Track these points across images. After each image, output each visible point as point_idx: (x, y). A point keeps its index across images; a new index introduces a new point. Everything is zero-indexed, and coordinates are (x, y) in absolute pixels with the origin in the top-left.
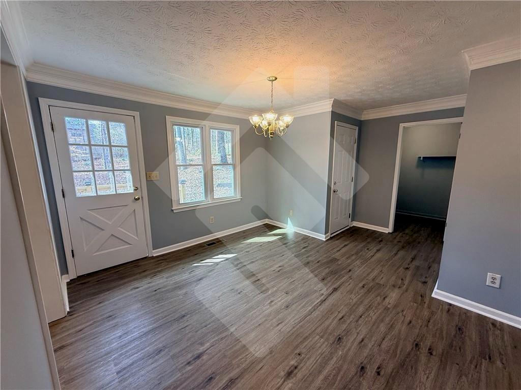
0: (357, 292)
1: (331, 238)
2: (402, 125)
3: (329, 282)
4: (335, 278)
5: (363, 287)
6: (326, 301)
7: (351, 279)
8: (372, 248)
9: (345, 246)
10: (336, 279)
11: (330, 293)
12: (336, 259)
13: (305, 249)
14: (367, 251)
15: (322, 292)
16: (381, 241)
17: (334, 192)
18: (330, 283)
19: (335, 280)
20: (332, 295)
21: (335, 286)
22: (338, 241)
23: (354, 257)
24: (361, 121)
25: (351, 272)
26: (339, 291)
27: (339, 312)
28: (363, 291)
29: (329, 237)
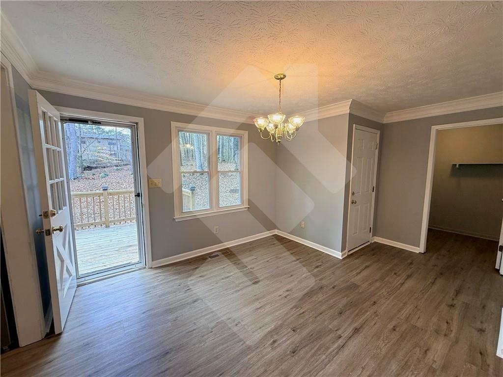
0: (387, 337)
1: (349, 256)
2: (434, 128)
3: (348, 317)
4: (356, 312)
5: (394, 330)
6: (346, 348)
7: (377, 316)
8: (400, 272)
9: (367, 267)
10: (357, 314)
11: (350, 335)
12: (356, 285)
13: (318, 269)
14: (395, 276)
15: (339, 332)
16: (411, 263)
17: (352, 203)
18: (350, 320)
19: (356, 316)
20: (352, 339)
21: (356, 325)
22: (357, 261)
23: (378, 284)
24: (383, 125)
25: (376, 306)
26: (362, 334)
27: (363, 368)
28: (394, 337)
29: (346, 255)
